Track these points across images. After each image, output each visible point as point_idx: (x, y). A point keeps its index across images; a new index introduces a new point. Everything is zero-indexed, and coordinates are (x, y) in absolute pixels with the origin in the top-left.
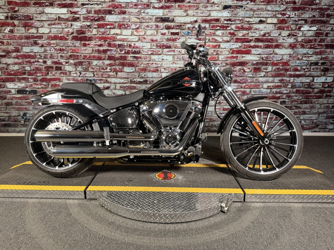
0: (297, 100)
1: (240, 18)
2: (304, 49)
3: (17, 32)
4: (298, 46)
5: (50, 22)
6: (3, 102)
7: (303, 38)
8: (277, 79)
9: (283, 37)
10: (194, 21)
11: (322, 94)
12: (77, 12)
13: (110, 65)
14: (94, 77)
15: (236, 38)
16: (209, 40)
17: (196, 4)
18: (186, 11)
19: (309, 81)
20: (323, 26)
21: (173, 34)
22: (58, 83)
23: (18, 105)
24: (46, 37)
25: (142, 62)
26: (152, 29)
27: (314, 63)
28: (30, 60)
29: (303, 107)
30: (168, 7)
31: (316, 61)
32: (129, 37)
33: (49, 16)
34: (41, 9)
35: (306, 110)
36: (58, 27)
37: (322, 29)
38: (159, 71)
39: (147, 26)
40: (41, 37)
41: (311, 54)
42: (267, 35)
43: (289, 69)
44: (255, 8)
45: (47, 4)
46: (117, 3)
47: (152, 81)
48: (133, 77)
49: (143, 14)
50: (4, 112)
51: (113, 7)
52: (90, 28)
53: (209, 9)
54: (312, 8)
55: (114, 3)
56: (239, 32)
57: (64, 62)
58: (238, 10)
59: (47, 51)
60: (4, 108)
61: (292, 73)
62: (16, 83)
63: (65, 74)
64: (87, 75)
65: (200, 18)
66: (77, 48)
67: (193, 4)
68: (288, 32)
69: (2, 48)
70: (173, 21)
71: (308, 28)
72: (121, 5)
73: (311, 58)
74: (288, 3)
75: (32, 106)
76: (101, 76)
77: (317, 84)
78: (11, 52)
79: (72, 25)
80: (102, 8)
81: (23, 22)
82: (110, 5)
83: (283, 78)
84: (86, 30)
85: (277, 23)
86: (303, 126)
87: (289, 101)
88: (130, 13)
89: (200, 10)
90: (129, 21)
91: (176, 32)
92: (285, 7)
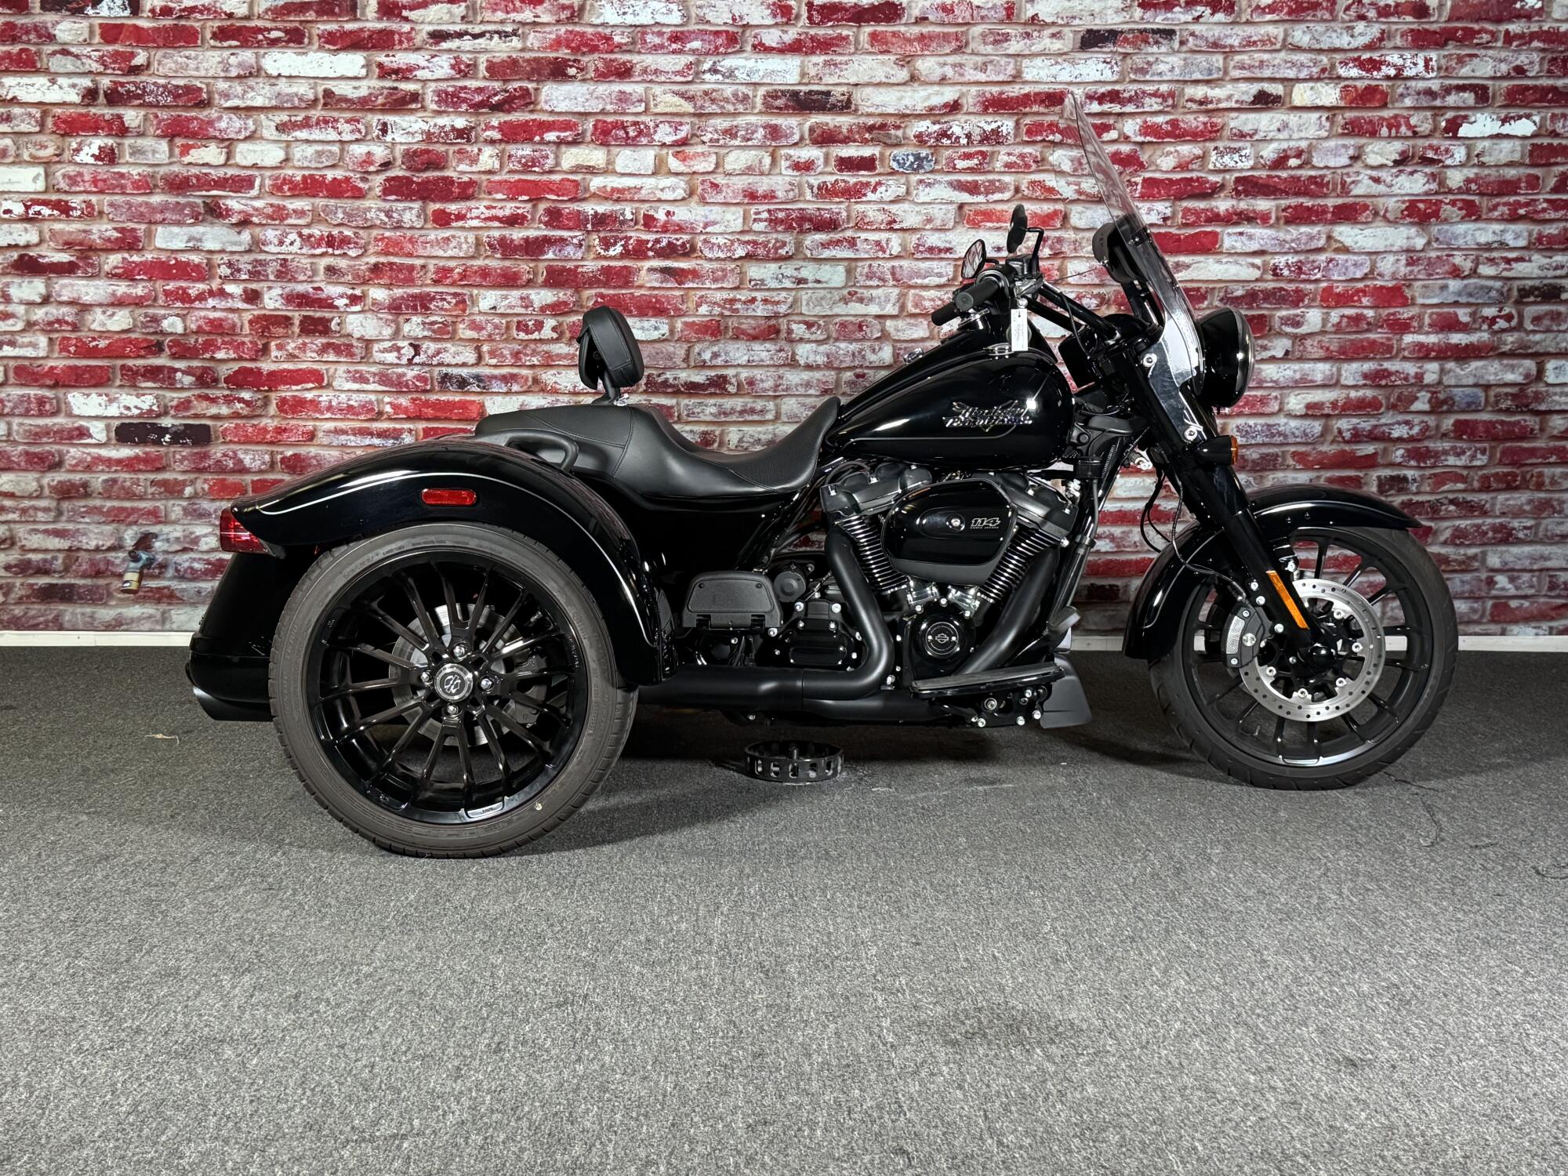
0: (1465, 473)
1: (1164, 88)
2: (1481, 225)
3: (131, 160)
4: (1447, 210)
5: (284, 117)
6: (45, 481)
7: (1471, 173)
8: (1352, 372)
9: (1372, 168)
10: (946, 105)
12: (410, 69)
13: (557, 309)
14: (477, 364)
15: (1145, 180)
16: (1017, 190)
17: (952, 30)
18: (906, 61)
19: (1519, 379)
20: (1564, 116)
21: (846, 164)
22: (309, 396)
23: (118, 498)
24: (268, 182)
25: (703, 293)
26: (750, 143)
27: (1534, 288)
28: (184, 284)
29: (1498, 507)
30: (823, 46)
31: (1546, 282)
32: (644, 180)
33: (283, 86)
34: (247, 56)
35: (1515, 524)
36: (322, 137)
37: (1560, 130)
38: (783, 335)
39: (726, 132)
40: (241, 184)
41: (1522, 248)
42: (1293, 162)
43: (1411, 318)
44: (1234, 37)
45: (275, 34)
46: (590, 30)
47: (751, 382)
48: (661, 364)
49: (707, 76)
50: (46, 532)
51: (572, 49)
52: (469, 140)
53: (1014, 47)
54: (1507, 32)
55: (577, 29)
56: (1159, 152)
57: (341, 296)
58: (1150, 50)
59: (266, 249)
60: (46, 510)
61: (1432, 339)
62: (113, 391)
63: (344, 350)
64: (447, 358)
65: (974, 90)
66: (409, 234)
67: (938, 29)
68: (1398, 146)
69: (62, 232)
70: (845, 106)
71: (1494, 127)
72: (608, 39)
73: (1520, 269)
74: (1392, 15)
75: (185, 503)
76: (509, 360)
77: (1562, 394)
78: (102, 250)
79: (384, 130)
80: (523, 50)
81: (164, 115)
82: (559, 36)
83: (1387, 365)
84: (447, 152)
85: (1342, 104)
86: (1506, 605)
87: (1422, 476)
88: (652, 75)
89: (973, 53)
90: (646, 111)
91: (862, 158)
92: (1375, 31)
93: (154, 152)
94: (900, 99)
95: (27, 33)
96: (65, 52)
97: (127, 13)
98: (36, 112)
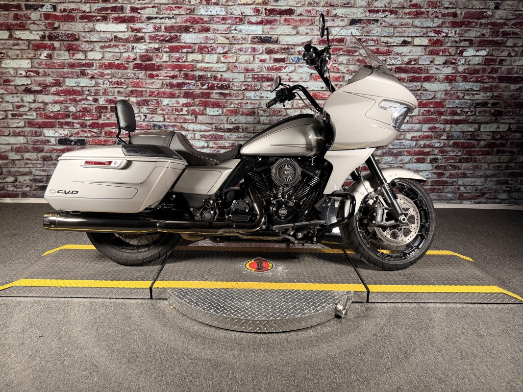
1: (375, 38)
2: (467, 83)
3: (57, 58)
4: (458, 78)
5: (102, 44)
6: (39, 155)
7: (466, 67)
8: (426, 127)
9: (436, 65)
10: (307, 42)
11: (491, 149)
12: (141, 29)
13: (187, 105)
14: (164, 122)
17: (310, 18)
18: (295, 27)
19: (473, 130)
21: (276, 60)
22: (114, 131)
24: (98, 65)
25: (232, 100)
26: (246, 53)
27: (481, 103)
28: (75, 97)
29: (463, 167)
30: (270, 22)
31: (484, 101)
32: (214, 65)
33: (102, 35)
34: (90, 25)
35: (467, 172)
36: (115, 51)
37: (494, 54)
38: (256, 114)
39: (239, 49)
40: (90, 65)
41: (478, 91)
42: (413, 63)
43: (444, 111)
44: (397, 22)
45: (98, 18)
46: (197, 16)
47: (247, 129)
48: (219, 122)
49: (233, 32)
50: (40, 170)
51: (191, 22)
52: (159, 52)
53: (329, 24)
54: (481, 22)
55: (193, 16)
58: (371, 26)
59: (100, 85)
60: (40, 164)
61: (449, 118)
62: (56, 129)
64: (155, 119)
65: (316, 37)
66: (141, 80)
67: (306, 18)
68: (445, 58)
69: (37, 80)
70: (276, 42)
71: (474, 53)
72: (202, 19)
73: (477, 97)
74: (446, 16)
76: (173, 121)
77: (485, 135)
78: (50, 86)
79: (133, 48)
80: (176, 23)
81: (66, 43)
82: (187, 18)
83: (436, 125)
84: (153, 55)
85: (429, 45)
86: (463, 195)
87: (442, 158)
88: (216, 31)
89: (316, 25)
90: (214, 42)
91: (281, 59)
92: (440, 21)
93: (64, 55)
94: (293, 40)
95: (22, 17)
96: (34, 23)
97: (52, 10)
98: (27, 43)
